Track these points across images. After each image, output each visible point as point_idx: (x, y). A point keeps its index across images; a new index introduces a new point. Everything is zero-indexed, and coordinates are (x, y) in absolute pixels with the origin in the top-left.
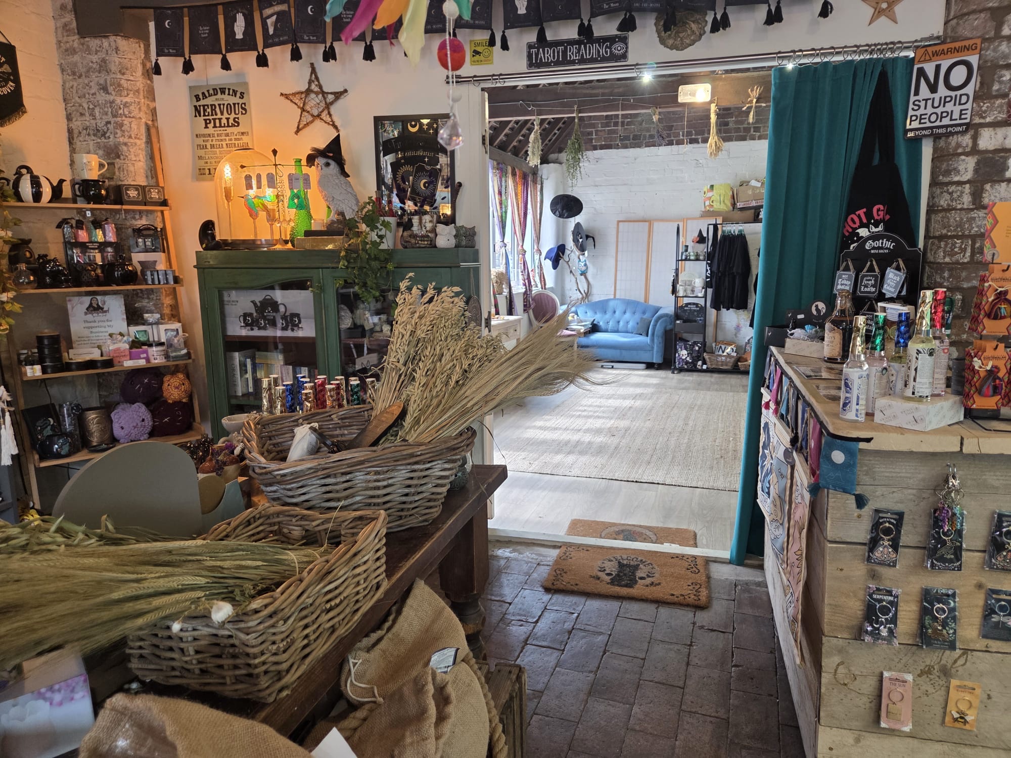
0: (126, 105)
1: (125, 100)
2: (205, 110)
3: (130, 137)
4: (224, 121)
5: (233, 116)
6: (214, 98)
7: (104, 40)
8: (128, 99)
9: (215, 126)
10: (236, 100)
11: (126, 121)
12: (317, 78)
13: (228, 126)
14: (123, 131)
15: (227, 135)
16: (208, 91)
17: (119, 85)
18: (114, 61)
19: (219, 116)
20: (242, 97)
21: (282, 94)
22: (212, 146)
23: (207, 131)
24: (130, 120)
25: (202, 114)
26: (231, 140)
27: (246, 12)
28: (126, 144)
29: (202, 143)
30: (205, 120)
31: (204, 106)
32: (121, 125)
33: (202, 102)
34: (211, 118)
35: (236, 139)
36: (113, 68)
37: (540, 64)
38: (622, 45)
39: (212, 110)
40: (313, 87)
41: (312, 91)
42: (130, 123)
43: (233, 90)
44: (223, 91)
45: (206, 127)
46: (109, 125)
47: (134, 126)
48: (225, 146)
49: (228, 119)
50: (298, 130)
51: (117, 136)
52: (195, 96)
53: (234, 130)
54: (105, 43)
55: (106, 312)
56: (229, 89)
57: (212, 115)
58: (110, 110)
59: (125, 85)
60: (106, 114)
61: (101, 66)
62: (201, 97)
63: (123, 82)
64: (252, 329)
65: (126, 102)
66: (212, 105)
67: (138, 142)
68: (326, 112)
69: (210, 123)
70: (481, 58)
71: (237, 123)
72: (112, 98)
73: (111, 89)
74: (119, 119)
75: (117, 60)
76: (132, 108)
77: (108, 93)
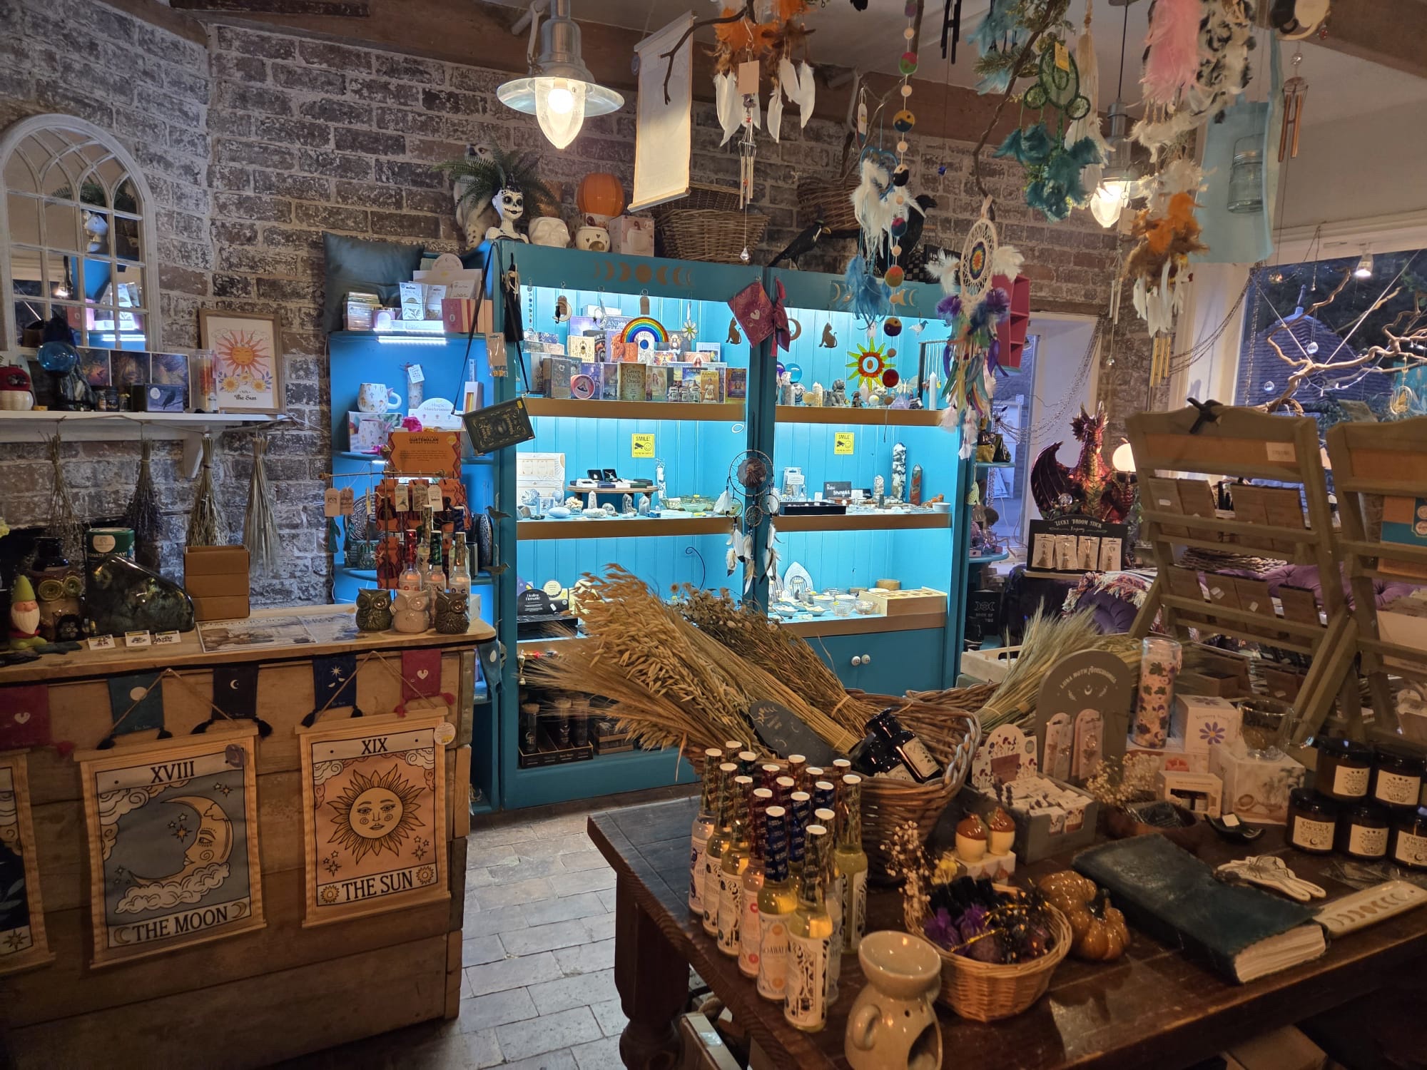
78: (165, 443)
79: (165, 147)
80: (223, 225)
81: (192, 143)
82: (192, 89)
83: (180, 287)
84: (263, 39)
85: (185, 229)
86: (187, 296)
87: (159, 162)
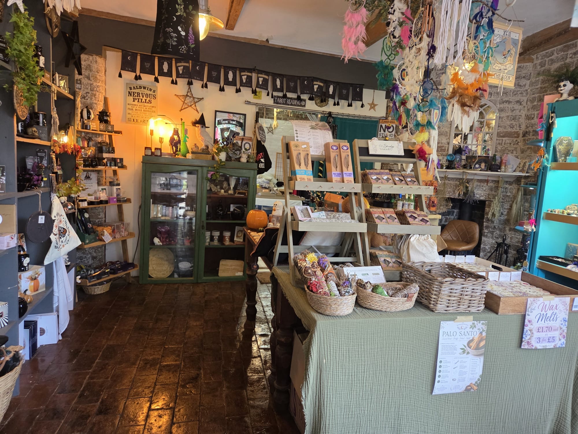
0: (98, 86)
1: (98, 84)
2: (134, 94)
3: (98, 101)
4: (143, 100)
5: (148, 99)
6: (139, 90)
7: (90, 56)
8: (99, 84)
9: (138, 101)
10: (151, 93)
11: (97, 94)
12: (191, 91)
13: (146, 102)
14: (96, 98)
15: (145, 106)
16: (137, 87)
17: (96, 77)
18: (94, 66)
19: (141, 98)
20: (154, 91)
21: (175, 95)
22: (136, 110)
23: (134, 103)
24: (99, 93)
25: (132, 95)
26: (146, 108)
27: (169, 62)
28: (96, 104)
29: (131, 108)
30: (134, 98)
31: (133, 92)
32: (95, 95)
33: (133, 91)
34: (137, 98)
35: (149, 109)
36: (94, 70)
37: (278, 103)
38: (304, 102)
39: (138, 95)
40: (189, 94)
41: (188, 96)
42: (99, 94)
43: (150, 89)
44: (144, 88)
45: (134, 101)
46: (88, 94)
47: (100, 96)
48: (143, 110)
49: (146, 100)
50: (181, 110)
51: (93, 99)
52: (130, 87)
53: (149, 105)
54: (91, 58)
55: (91, 179)
56: (148, 88)
57: (138, 97)
58: (90, 87)
59: (99, 78)
60: (87, 89)
61: (87, 67)
62: (132, 88)
63: (98, 76)
64: (164, 190)
65: (98, 85)
66: (138, 93)
67: (101, 103)
68: (194, 105)
69: (136, 99)
70: (257, 97)
71: (150, 102)
72: (91, 82)
73: (91, 78)
74: (94, 92)
75: (96, 66)
76: (100, 88)
77: (89, 79)
78: (493, 181)
79: (510, 97)
80: (528, 116)
81: (522, 93)
82: (524, 77)
83: (507, 136)
84: (547, 53)
85: (513, 119)
86: (509, 139)
87: (506, 103)
